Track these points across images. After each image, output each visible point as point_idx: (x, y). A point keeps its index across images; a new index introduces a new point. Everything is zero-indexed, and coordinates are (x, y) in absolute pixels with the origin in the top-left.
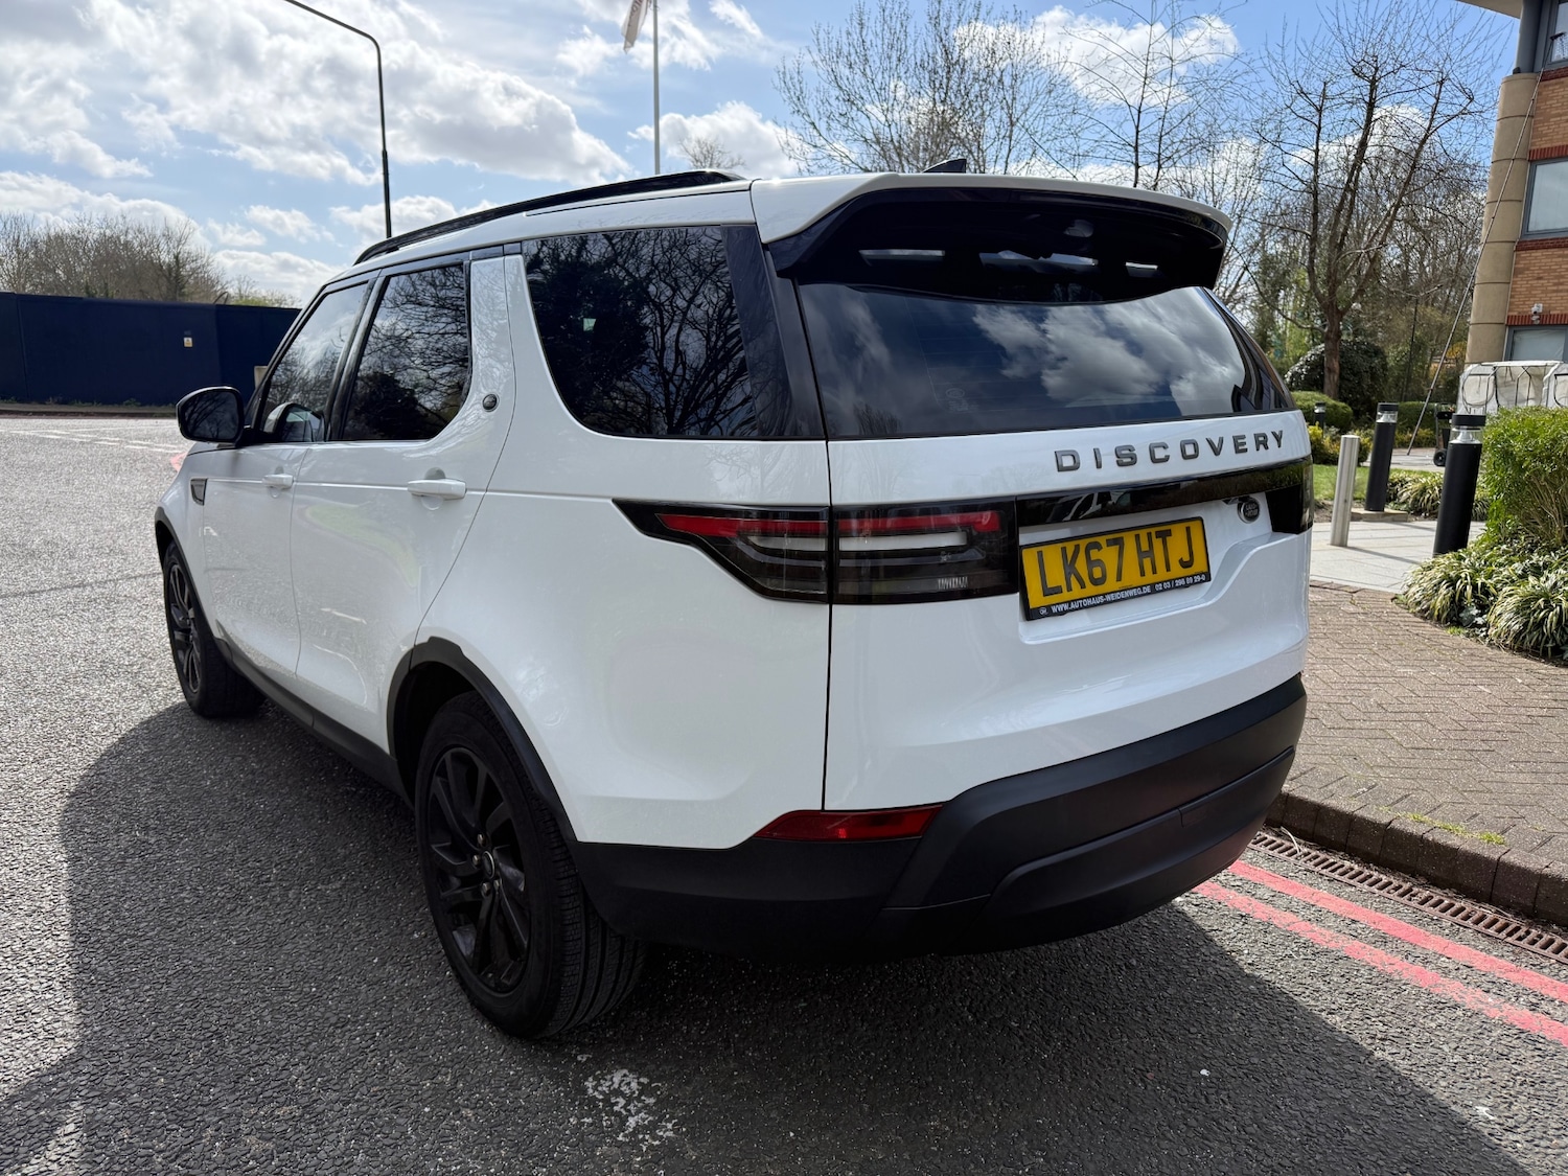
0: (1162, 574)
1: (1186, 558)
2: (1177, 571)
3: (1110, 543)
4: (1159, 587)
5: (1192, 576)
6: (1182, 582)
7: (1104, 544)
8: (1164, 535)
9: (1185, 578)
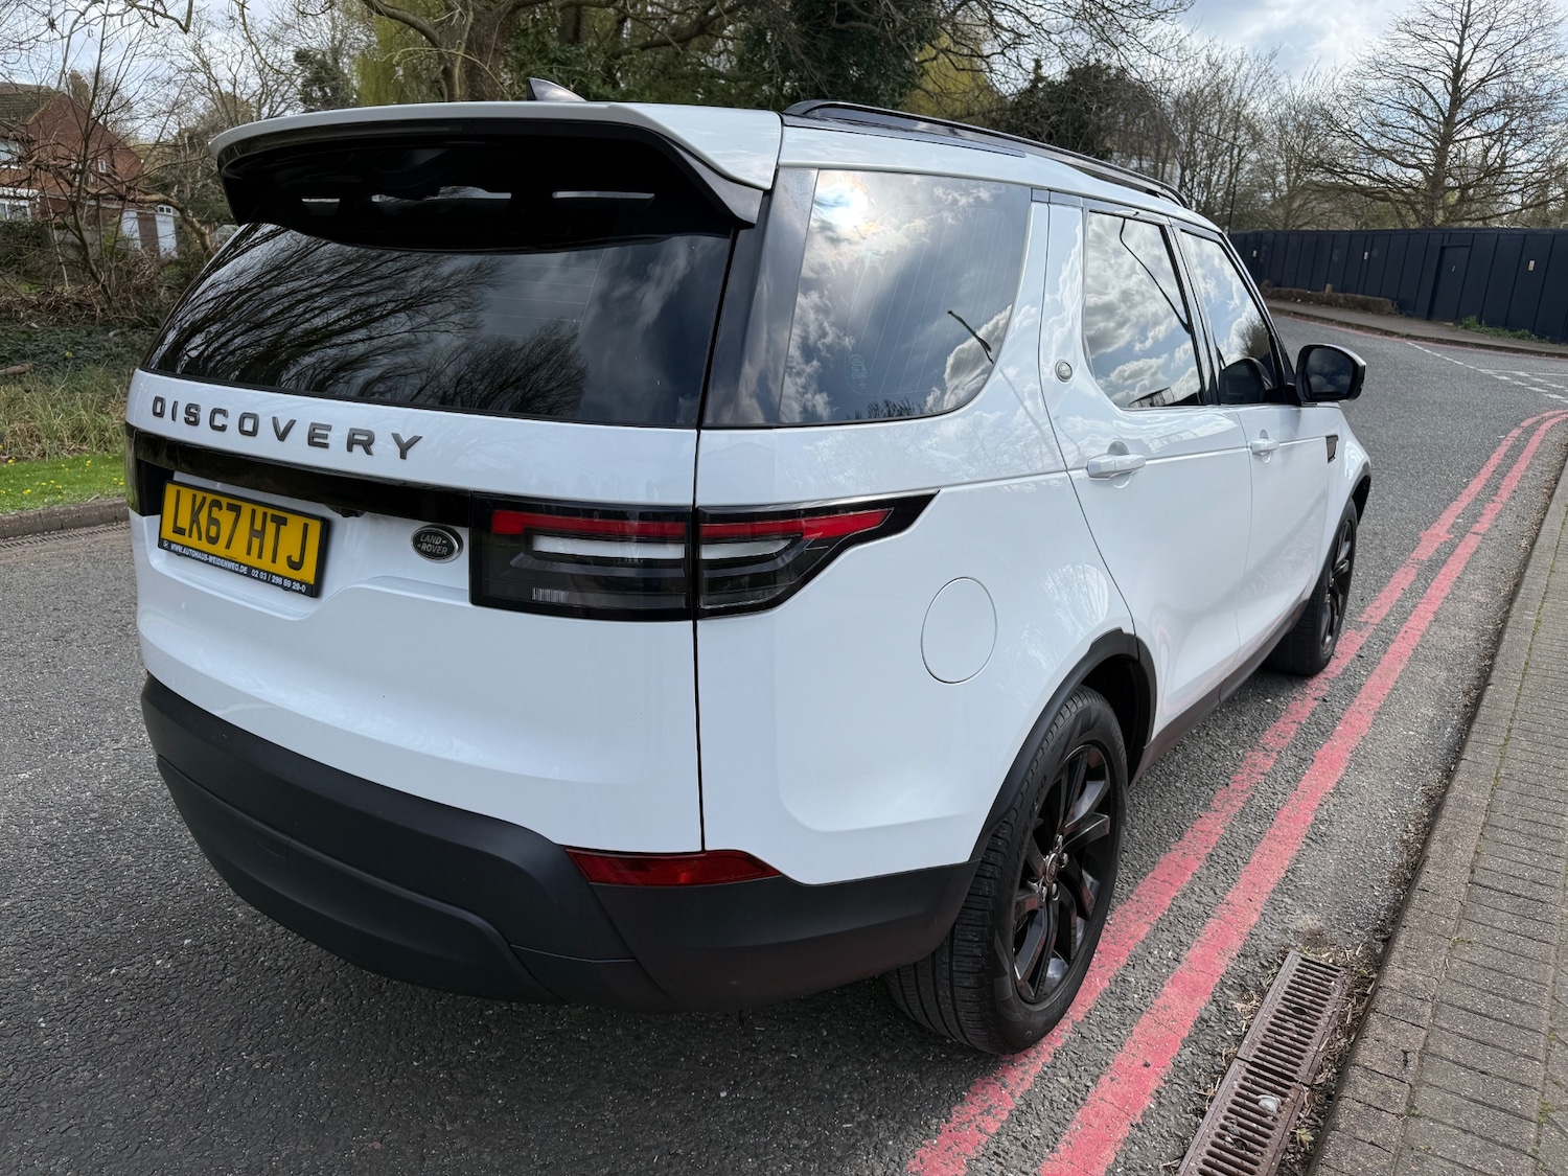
0: (265, 563)
1: (296, 558)
2: (282, 567)
3: (231, 507)
4: (255, 573)
5: (292, 580)
6: (279, 580)
7: (224, 506)
8: (280, 522)
9: (284, 578)
